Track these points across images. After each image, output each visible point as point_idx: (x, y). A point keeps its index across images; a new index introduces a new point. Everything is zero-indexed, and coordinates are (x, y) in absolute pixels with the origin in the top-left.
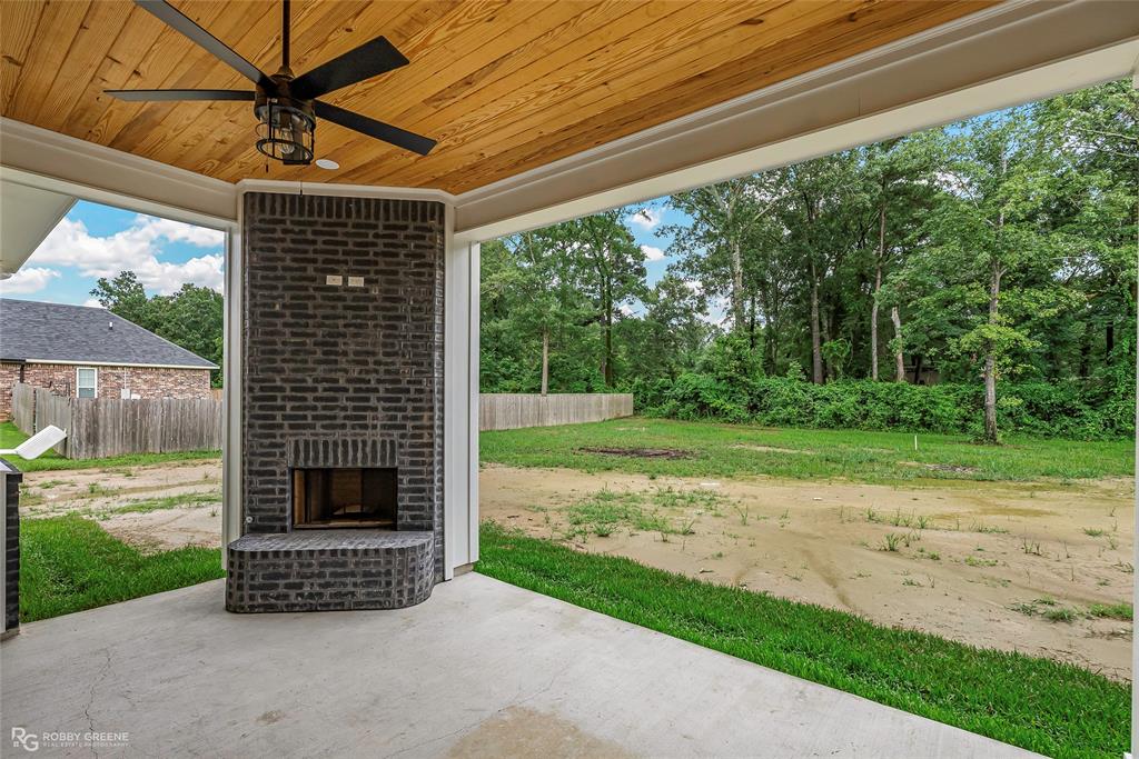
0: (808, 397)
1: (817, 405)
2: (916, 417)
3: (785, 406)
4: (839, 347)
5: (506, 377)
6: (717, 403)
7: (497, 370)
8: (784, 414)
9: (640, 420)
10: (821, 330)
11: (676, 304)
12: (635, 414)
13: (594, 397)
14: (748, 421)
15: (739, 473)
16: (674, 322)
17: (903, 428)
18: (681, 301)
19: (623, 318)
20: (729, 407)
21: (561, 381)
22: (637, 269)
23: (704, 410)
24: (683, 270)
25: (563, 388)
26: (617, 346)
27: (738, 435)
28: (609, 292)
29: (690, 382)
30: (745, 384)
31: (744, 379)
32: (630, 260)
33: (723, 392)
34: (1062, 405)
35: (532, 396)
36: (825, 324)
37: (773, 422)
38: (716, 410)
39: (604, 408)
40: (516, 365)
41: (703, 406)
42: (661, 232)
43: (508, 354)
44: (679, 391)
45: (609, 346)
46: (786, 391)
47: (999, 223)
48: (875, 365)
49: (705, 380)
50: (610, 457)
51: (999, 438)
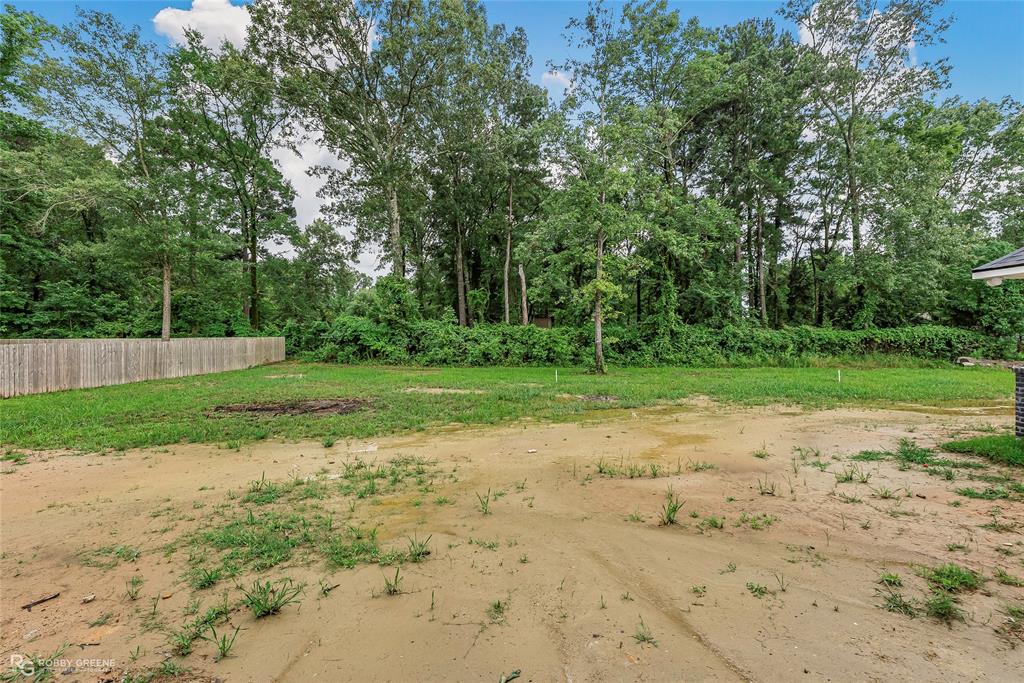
0: (461, 339)
1: (469, 346)
2: (544, 354)
3: (441, 347)
4: (480, 295)
5: (107, 318)
6: (378, 345)
7: (92, 309)
8: (441, 355)
9: (294, 365)
10: (464, 281)
11: (326, 250)
12: (287, 359)
13: (235, 342)
14: (408, 362)
15: (428, 424)
16: (325, 267)
17: (535, 363)
18: (332, 247)
19: (269, 257)
20: (389, 349)
21: (188, 321)
22: (285, 209)
23: (364, 352)
24: (337, 213)
25: (195, 332)
26: (263, 287)
27: (404, 376)
28: (253, 226)
29: (349, 324)
30: (404, 327)
31: (403, 321)
32: (277, 196)
33: (383, 335)
34: (630, 342)
35: (145, 343)
36: (467, 276)
37: (431, 362)
38: (376, 352)
39: (249, 353)
40: (124, 303)
41: (363, 349)
42: (313, 172)
43: (110, 289)
44: (338, 334)
45: (254, 285)
46: (442, 333)
47: (602, 201)
48: (507, 311)
49: (364, 324)
50: (263, 417)
51: (606, 369)
